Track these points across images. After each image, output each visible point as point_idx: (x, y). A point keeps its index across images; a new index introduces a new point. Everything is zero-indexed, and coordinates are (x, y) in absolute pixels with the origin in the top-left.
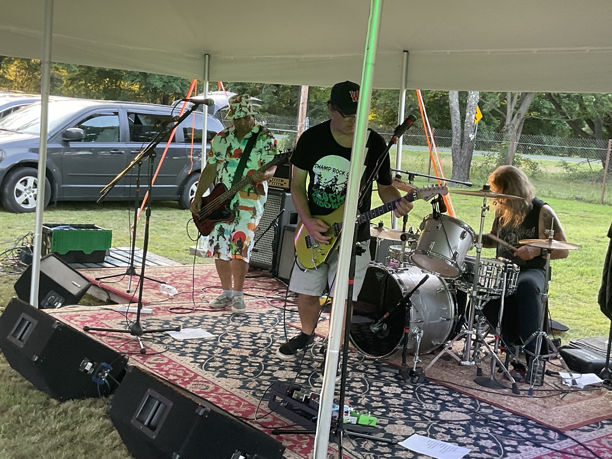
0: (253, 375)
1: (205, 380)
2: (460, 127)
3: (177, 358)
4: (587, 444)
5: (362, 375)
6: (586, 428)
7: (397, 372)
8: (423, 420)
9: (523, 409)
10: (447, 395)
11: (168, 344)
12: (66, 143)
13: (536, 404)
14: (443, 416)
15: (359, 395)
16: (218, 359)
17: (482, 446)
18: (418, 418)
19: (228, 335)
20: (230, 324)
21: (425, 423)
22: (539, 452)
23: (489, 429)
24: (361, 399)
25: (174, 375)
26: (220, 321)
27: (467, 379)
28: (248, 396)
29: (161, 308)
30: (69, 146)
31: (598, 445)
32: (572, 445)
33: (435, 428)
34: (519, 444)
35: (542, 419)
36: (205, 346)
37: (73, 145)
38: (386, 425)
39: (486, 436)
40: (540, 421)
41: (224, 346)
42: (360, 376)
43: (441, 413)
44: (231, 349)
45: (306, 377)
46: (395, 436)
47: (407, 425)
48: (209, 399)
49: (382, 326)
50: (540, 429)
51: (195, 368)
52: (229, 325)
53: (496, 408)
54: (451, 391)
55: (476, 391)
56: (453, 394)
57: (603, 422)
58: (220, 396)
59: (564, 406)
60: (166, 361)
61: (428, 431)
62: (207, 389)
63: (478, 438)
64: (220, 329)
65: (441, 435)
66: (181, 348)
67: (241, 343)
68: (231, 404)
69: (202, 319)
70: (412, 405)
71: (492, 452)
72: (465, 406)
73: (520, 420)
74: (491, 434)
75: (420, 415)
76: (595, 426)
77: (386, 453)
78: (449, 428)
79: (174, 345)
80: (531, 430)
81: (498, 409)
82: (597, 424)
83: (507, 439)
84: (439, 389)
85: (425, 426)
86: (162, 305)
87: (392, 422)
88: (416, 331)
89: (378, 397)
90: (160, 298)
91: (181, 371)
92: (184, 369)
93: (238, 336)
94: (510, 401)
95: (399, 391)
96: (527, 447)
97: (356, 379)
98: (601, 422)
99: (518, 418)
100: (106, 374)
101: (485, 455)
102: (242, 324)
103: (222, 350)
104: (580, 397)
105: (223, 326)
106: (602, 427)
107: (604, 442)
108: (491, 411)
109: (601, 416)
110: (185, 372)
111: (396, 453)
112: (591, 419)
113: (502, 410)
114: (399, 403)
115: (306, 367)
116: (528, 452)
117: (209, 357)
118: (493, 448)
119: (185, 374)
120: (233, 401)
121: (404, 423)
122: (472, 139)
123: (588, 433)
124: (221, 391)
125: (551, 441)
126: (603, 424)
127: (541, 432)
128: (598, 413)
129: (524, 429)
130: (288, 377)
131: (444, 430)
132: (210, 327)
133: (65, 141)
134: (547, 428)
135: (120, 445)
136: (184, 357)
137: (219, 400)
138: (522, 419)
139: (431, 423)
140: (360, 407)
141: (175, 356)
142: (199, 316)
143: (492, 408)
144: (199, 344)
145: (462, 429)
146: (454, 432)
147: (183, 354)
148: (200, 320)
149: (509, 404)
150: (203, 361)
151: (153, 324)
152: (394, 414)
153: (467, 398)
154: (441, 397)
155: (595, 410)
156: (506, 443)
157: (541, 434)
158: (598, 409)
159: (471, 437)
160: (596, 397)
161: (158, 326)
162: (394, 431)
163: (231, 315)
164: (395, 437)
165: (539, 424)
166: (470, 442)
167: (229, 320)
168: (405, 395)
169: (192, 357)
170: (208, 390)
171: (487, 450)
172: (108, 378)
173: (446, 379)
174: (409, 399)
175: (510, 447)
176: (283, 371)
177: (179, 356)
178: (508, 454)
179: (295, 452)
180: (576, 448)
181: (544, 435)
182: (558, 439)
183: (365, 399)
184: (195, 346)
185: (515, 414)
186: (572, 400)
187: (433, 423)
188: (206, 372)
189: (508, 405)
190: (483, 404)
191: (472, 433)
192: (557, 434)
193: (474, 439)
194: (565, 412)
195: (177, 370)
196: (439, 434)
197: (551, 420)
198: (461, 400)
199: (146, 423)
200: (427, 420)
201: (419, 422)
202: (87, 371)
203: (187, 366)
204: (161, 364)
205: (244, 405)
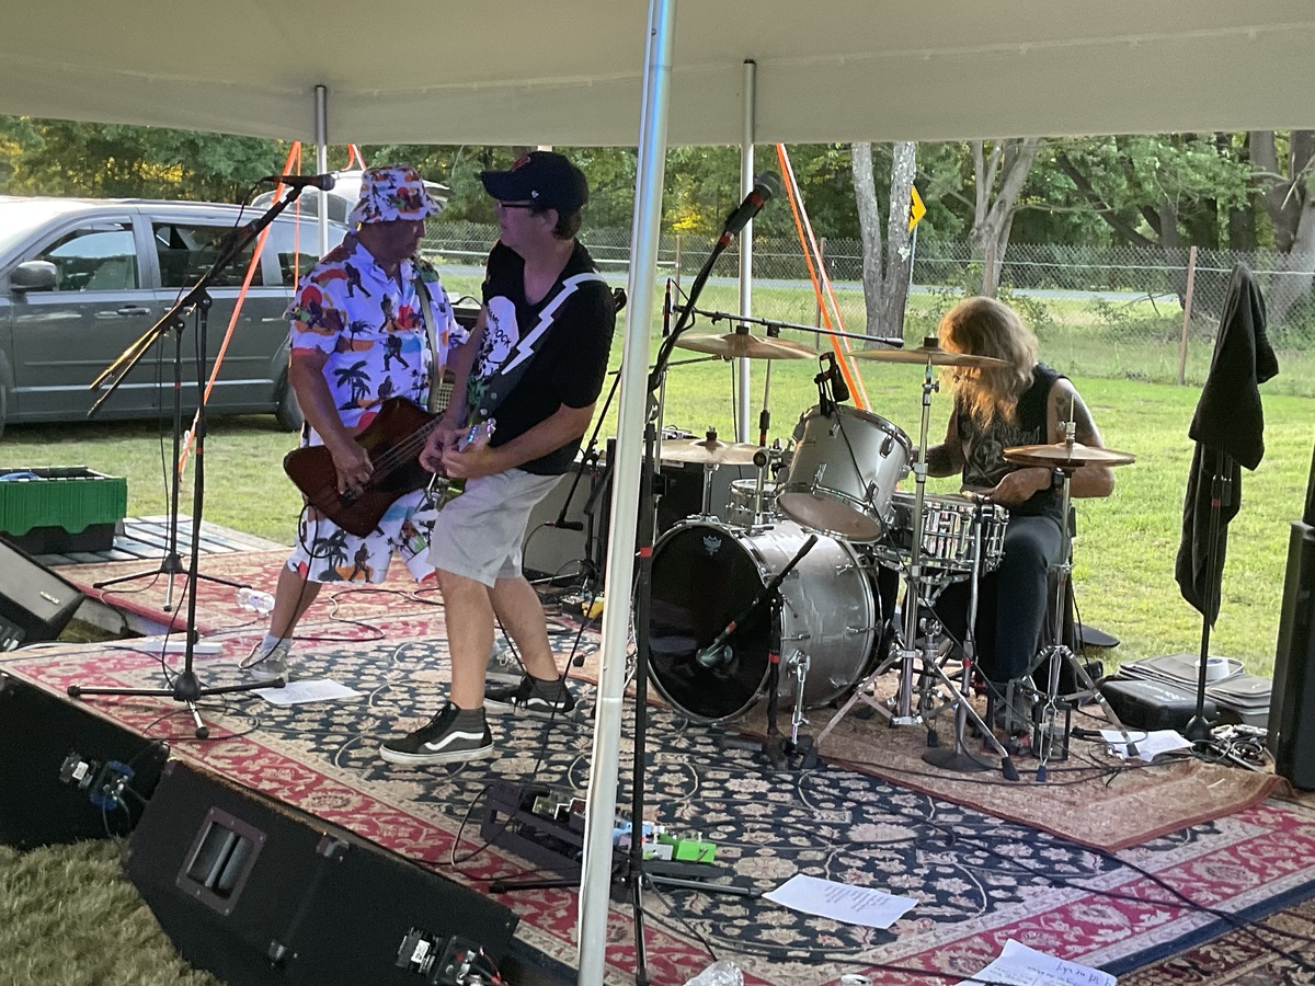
0: (446, 771)
1: (340, 787)
2: (879, 234)
3: (277, 744)
4: (1162, 875)
5: (684, 759)
6: (1160, 842)
7: (759, 748)
8: (816, 845)
9: (1026, 810)
10: (865, 789)
11: (258, 715)
12: (18, 295)
13: (1053, 798)
14: (858, 833)
15: (677, 800)
16: (368, 742)
17: (942, 891)
18: (805, 842)
19: (389, 691)
20: (395, 666)
21: (820, 851)
22: (1062, 898)
23: (956, 856)
24: (681, 809)
25: (271, 781)
26: (372, 662)
27: (908, 755)
28: (435, 816)
29: (240, 640)
30: (25, 301)
31: (1185, 876)
32: (1130, 879)
33: (841, 859)
34: (1019, 883)
35: (1067, 828)
36: (341, 715)
37: (34, 299)
38: (737, 860)
39: (950, 871)
40: (1063, 832)
41: (381, 714)
42: (680, 760)
43: (854, 827)
44: (396, 719)
45: (563, 768)
46: (757, 880)
47: (781, 858)
48: (351, 827)
49: (722, 652)
50: (1063, 851)
51: (319, 763)
52: (392, 670)
53: (968, 812)
54: (874, 781)
55: (927, 779)
56: (878, 788)
57: (1196, 828)
58: (374, 819)
59: (1113, 800)
60: (254, 751)
61: (826, 866)
62: (345, 805)
63: (933, 875)
64: (373, 678)
65: (855, 874)
66: (288, 723)
67: (418, 705)
68: (400, 835)
69: (332, 660)
70: (792, 816)
71: (963, 902)
72: (905, 811)
73: (1020, 834)
74: (960, 866)
75: (809, 835)
76: (1180, 837)
77: (736, 918)
78: (871, 858)
79: (271, 718)
80: (1044, 853)
81: (974, 813)
82: (1183, 833)
83: (993, 874)
84: (849, 779)
85: (820, 856)
86: (242, 634)
87: (750, 851)
88: (794, 658)
89: (718, 802)
90: (239, 618)
91: (288, 771)
92: (295, 766)
93: (412, 692)
94: (998, 795)
95: (764, 786)
96: (1037, 888)
97: (670, 767)
98: (1191, 829)
99: (1017, 830)
100: (121, 787)
101: (949, 909)
102: (422, 665)
103: (378, 723)
104: (1146, 779)
105: (378, 672)
106: (1194, 839)
107: (1199, 869)
108: (959, 818)
109: (1191, 816)
110: (295, 770)
111: (758, 917)
112: (1169, 823)
113: (981, 815)
114: (763, 812)
115: (561, 747)
116: (1039, 899)
117: (350, 737)
118: (965, 894)
119: (297, 776)
120: (403, 829)
121: (775, 852)
122: (904, 258)
123: (1165, 854)
124: (377, 808)
125: (1087, 873)
126: (1194, 833)
127: (1065, 855)
128: (1184, 812)
129: (1031, 851)
130: (523, 772)
131: (860, 863)
132: (350, 676)
133: (14, 290)
134: (1077, 847)
135: (156, 937)
136: (293, 741)
137: (373, 827)
138: (1024, 831)
139: (833, 850)
140: (679, 825)
141: (274, 741)
142: (326, 652)
143: (962, 813)
144: (326, 712)
145: (900, 860)
146: (882, 866)
147: (292, 735)
148: (327, 661)
149: (997, 801)
150: (335, 747)
151: (225, 676)
152: (754, 835)
153: (907, 793)
154: (851, 795)
155: (1178, 804)
156: (993, 882)
157: (1066, 859)
158: (1184, 801)
159: (918, 875)
160: (1179, 779)
161: (236, 679)
162: (753, 871)
163: (397, 647)
164: (756, 883)
165: (1064, 840)
166: (917, 885)
167: (392, 659)
168: (777, 794)
169: (311, 740)
170: (349, 808)
171: (951, 899)
172: (124, 794)
173: (861, 758)
174: (785, 802)
175: (1001, 891)
176: (513, 759)
177: (283, 738)
178: (997, 905)
179: (541, 927)
180: (1140, 885)
181: (1072, 862)
182: (1101, 868)
183: (692, 807)
184: (318, 717)
185: (1010, 821)
186: (1128, 787)
187: (838, 850)
188: (343, 770)
189: (994, 804)
190: (941, 805)
191: (921, 866)
192: (1098, 857)
193: (926, 877)
194: (1115, 813)
195: (277, 769)
196: (849, 871)
197: (1086, 830)
198: (895, 800)
199: (209, 882)
200: (824, 845)
201: (806, 848)
202: (78, 781)
203: (302, 761)
204: (245, 759)
205: (428, 835)
